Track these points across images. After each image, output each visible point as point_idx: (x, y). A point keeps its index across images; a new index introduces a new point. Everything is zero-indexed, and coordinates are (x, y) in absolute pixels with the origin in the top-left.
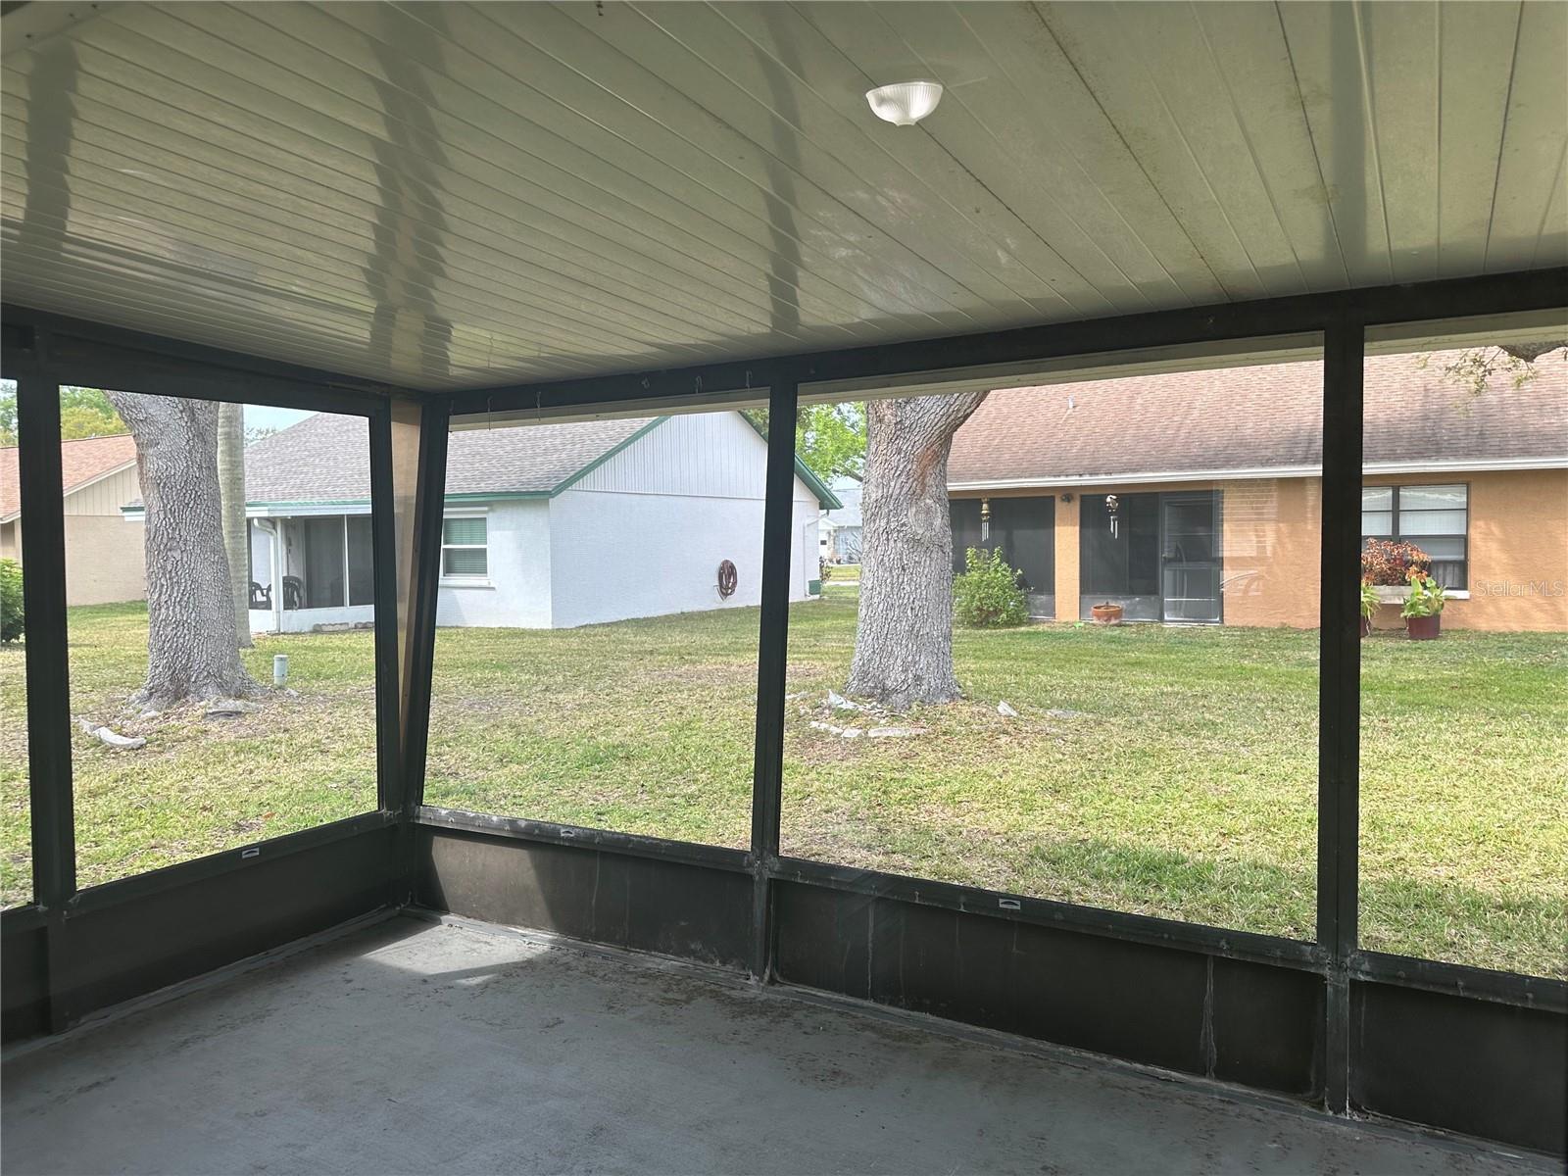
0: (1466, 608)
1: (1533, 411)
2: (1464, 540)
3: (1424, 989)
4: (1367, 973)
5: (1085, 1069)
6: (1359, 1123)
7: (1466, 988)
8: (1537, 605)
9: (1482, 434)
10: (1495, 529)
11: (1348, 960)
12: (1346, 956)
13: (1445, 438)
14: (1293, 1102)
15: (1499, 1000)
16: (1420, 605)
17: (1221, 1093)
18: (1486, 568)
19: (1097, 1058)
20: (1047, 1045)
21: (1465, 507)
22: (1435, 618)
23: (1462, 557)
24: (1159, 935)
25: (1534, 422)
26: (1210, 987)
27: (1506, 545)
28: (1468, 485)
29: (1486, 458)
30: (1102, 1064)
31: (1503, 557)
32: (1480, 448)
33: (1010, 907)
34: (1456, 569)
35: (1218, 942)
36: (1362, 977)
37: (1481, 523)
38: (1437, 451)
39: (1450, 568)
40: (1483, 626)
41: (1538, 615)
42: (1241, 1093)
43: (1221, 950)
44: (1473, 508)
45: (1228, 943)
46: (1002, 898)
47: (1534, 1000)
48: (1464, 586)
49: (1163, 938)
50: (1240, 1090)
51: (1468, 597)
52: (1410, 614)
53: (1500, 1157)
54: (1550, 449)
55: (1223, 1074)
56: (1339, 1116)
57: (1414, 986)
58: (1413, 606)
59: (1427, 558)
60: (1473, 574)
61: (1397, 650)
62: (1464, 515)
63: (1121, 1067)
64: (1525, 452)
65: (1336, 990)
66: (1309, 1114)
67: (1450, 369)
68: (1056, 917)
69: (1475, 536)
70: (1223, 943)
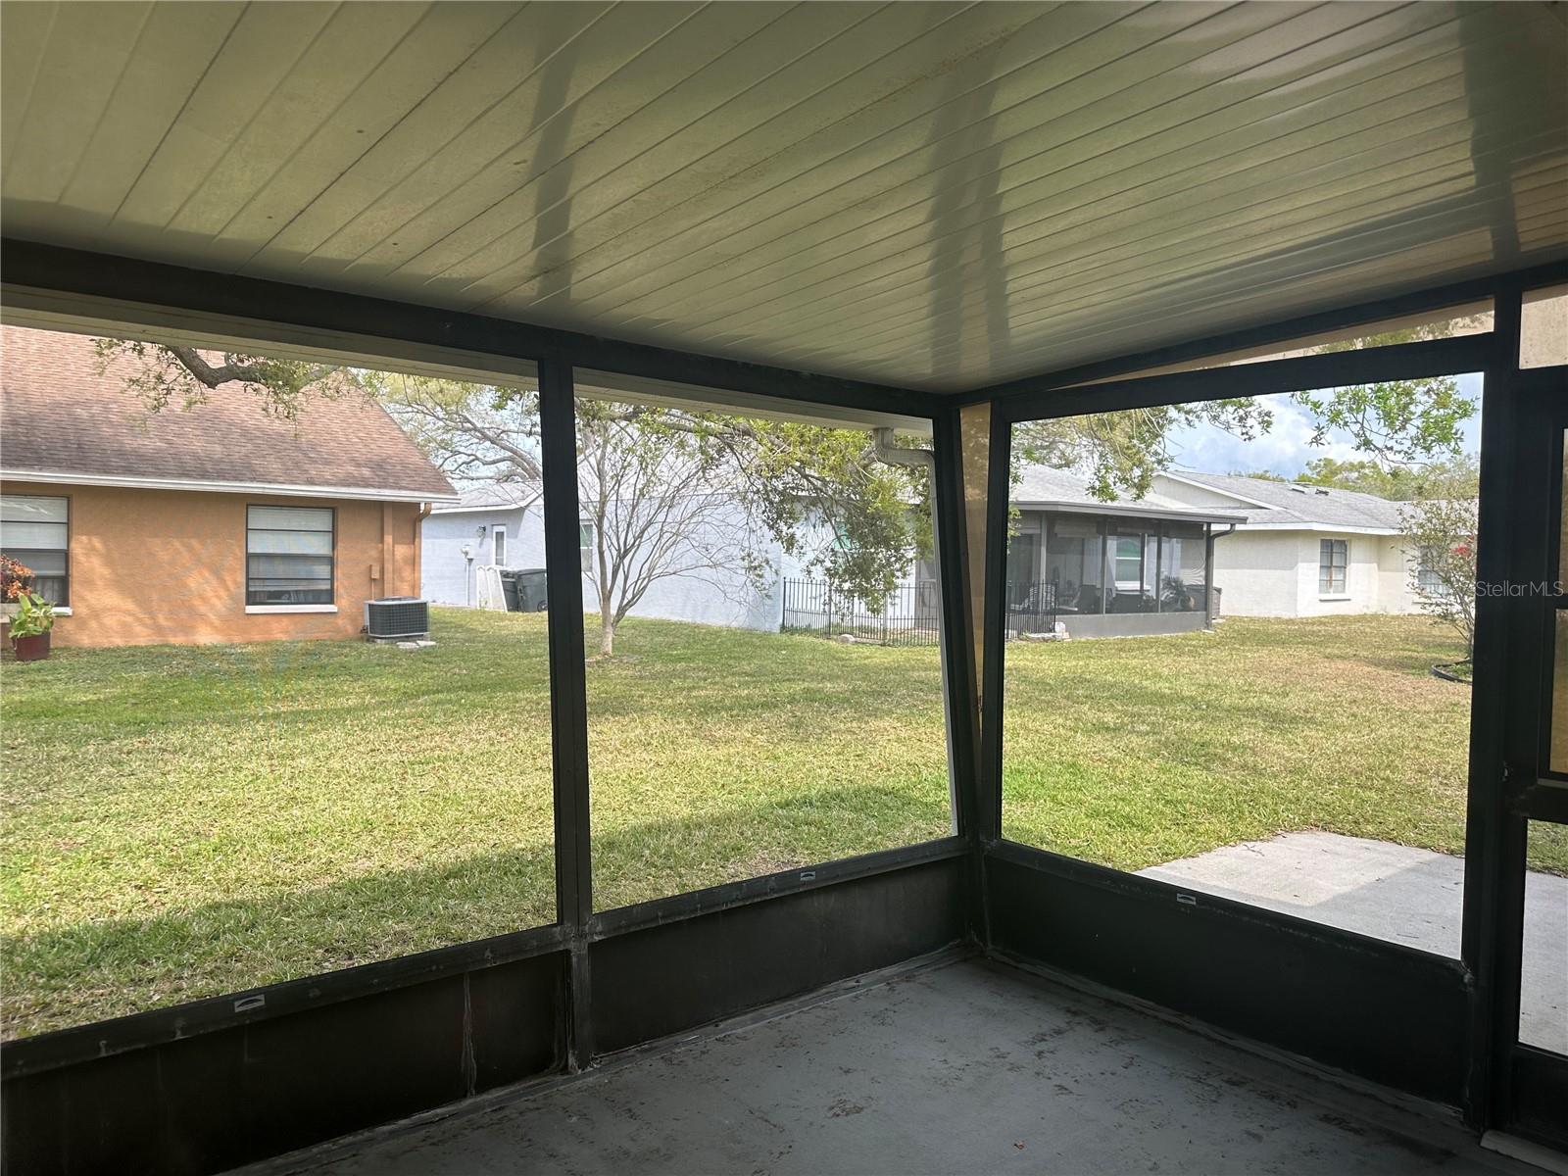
0: (69, 626)
1: (125, 431)
2: (65, 556)
3: (638, 929)
4: (601, 933)
5: (354, 1155)
6: (599, 1069)
7: (663, 917)
8: (138, 620)
9: (80, 447)
10: (97, 543)
11: (587, 928)
12: (585, 925)
13: (44, 447)
14: (545, 1079)
15: (682, 918)
16: (30, 622)
17: (491, 1104)
18: (89, 583)
19: (360, 1137)
20: (296, 1155)
21: (65, 521)
22: (45, 636)
23: (62, 573)
24: (427, 969)
25: (130, 443)
26: (468, 1005)
27: (109, 561)
28: (69, 499)
29: (92, 473)
30: (371, 1140)
31: (106, 572)
32: (83, 462)
33: (250, 1007)
34: (56, 587)
35: (484, 955)
36: (597, 938)
37: (84, 538)
38: (39, 461)
39: (49, 584)
40: (85, 641)
41: (138, 629)
42: (506, 1094)
43: (487, 961)
44: (75, 524)
45: (492, 952)
46: (237, 999)
47: (701, 909)
48: (64, 602)
49: (431, 971)
50: (502, 1093)
51: (70, 614)
52: (20, 633)
53: (687, 1043)
54: (150, 470)
55: (483, 1087)
56: (586, 1071)
57: (632, 930)
58: (22, 625)
59: (28, 572)
60: (75, 588)
61: (18, 672)
62: (63, 530)
63: (392, 1132)
64: (129, 471)
65: (579, 956)
66: (564, 1082)
67: (134, 382)
68: (311, 995)
69: (77, 549)
70: (488, 953)
